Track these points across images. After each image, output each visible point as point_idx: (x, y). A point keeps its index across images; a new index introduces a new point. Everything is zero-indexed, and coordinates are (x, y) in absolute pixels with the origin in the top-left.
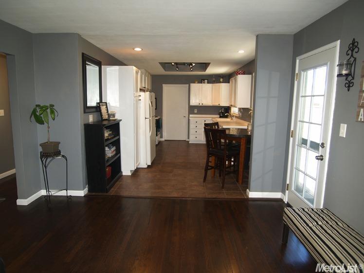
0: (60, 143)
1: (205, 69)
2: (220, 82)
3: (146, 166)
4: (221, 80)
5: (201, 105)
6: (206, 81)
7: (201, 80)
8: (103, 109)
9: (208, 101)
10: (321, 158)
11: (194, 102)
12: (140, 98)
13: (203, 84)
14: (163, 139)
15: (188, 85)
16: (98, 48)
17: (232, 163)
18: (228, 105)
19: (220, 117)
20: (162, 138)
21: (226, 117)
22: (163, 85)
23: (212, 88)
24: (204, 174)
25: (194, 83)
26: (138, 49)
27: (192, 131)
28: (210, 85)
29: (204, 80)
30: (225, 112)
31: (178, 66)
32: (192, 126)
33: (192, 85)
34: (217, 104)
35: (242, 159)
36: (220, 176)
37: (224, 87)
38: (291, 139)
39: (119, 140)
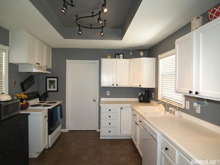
2: (140, 57)
4: (142, 53)
5: (115, 86)
6: (121, 56)
7: (115, 54)
9: (124, 82)
11: (107, 81)
13: (117, 60)
14: (66, 130)
15: (98, 61)
19: (140, 102)
20: (65, 128)
22: (67, 61)
23: (130, 65)
25: (106, 58)
28: (127, 61)
29: (119, 54)
31: (81, 28)
33: (104, 60)
34: (136, 85)
37: (146, 63)
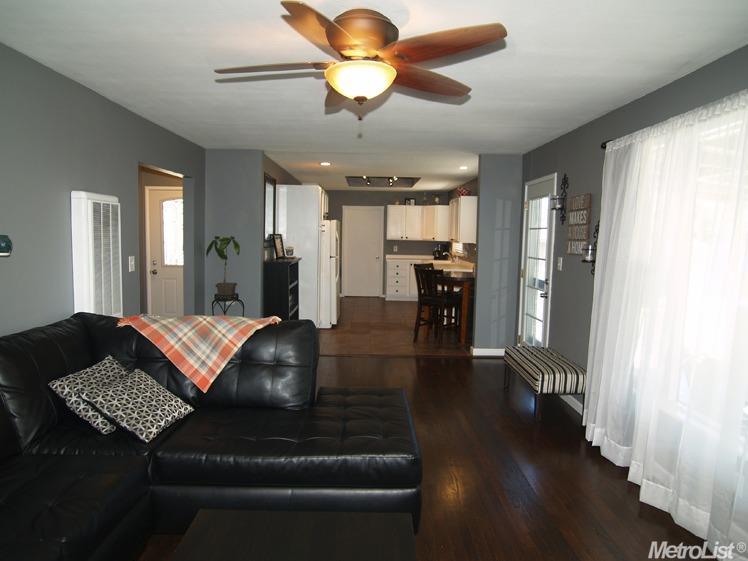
0: (235, 284)
1: (412, 184)
2: (435, 204)
3: (329, 327)
4: (437, 200)
5: (404, 239)
6: (413, 201)
7: (405, 199)
8: (278, 242)
9: (415, 234)
10: (545, 296)
11: (395, 233)
12: (324, 228)
13: (408, 207)
15: (383, 208)
16: (273, 162)
17: (453, 321)
18: (447, 240)
19: (436, 259)
21: (445, 258)
22: (344, 207)
23: (422, 212)
24: (413, 337)
25: (394, 204)
26: (325, 164)
27: (390, 282)
28: (419, 208)
29: (409, 200)
30: (443, 249)
31: (370, 179)
32: (390, 273)
33: (391, 208)
34: (429, 238)
35: (465, 312)
36: (436, 337)
37: (441, 211)
38: (522, 279)
39: (297, 286)
